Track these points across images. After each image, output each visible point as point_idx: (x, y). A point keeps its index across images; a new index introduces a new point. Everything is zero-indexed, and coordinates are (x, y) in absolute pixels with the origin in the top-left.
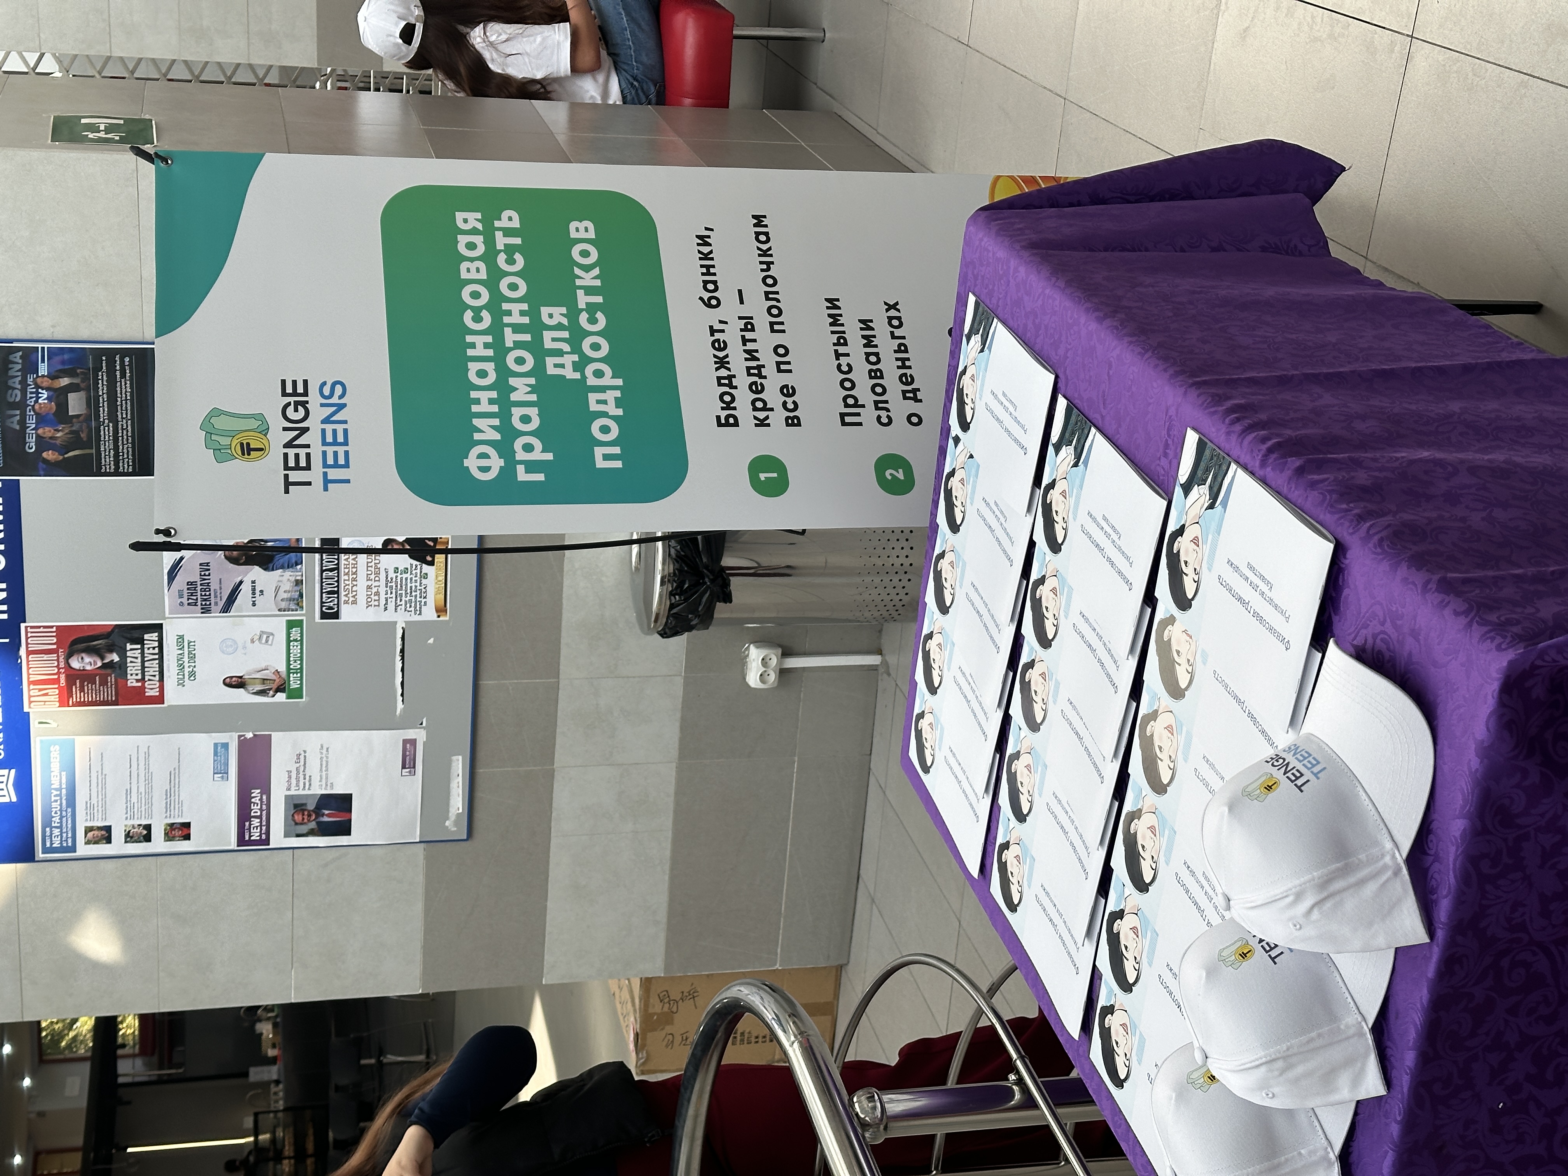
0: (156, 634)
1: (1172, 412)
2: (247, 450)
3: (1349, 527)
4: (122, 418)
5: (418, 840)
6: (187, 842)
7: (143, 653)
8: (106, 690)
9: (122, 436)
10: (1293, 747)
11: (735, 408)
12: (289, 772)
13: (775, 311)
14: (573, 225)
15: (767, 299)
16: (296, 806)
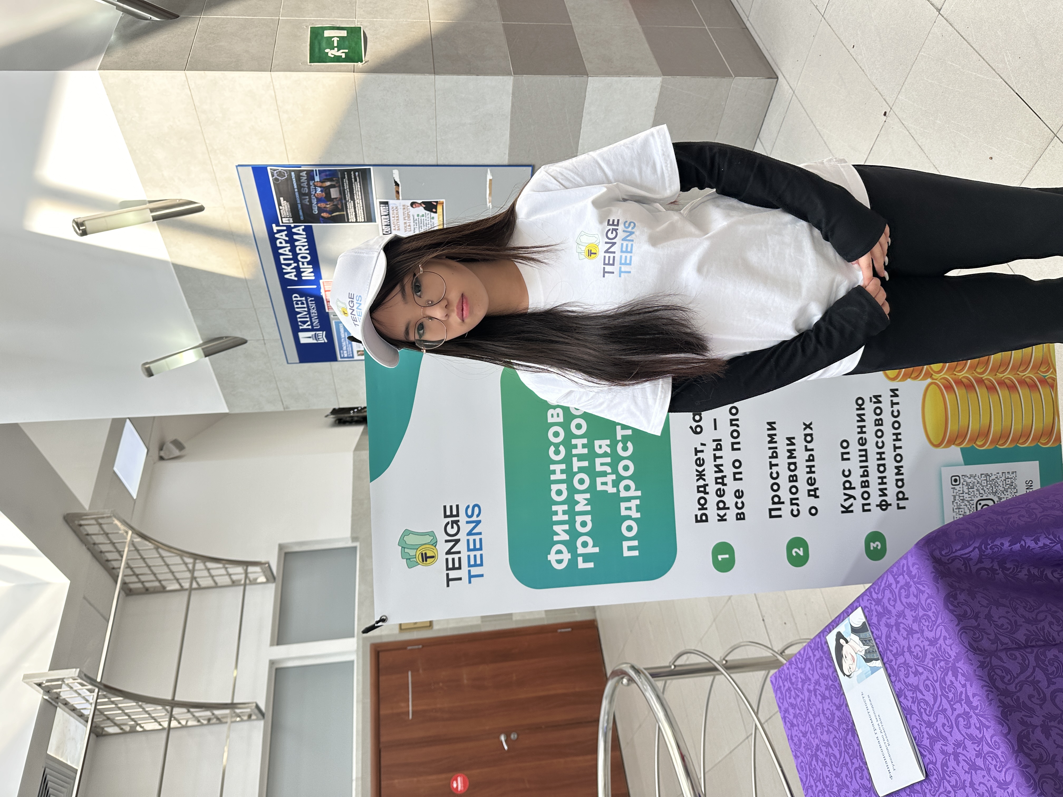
2: (425, 558)
9: (358, 207)
11: (706, 509)
15: (732, 425)
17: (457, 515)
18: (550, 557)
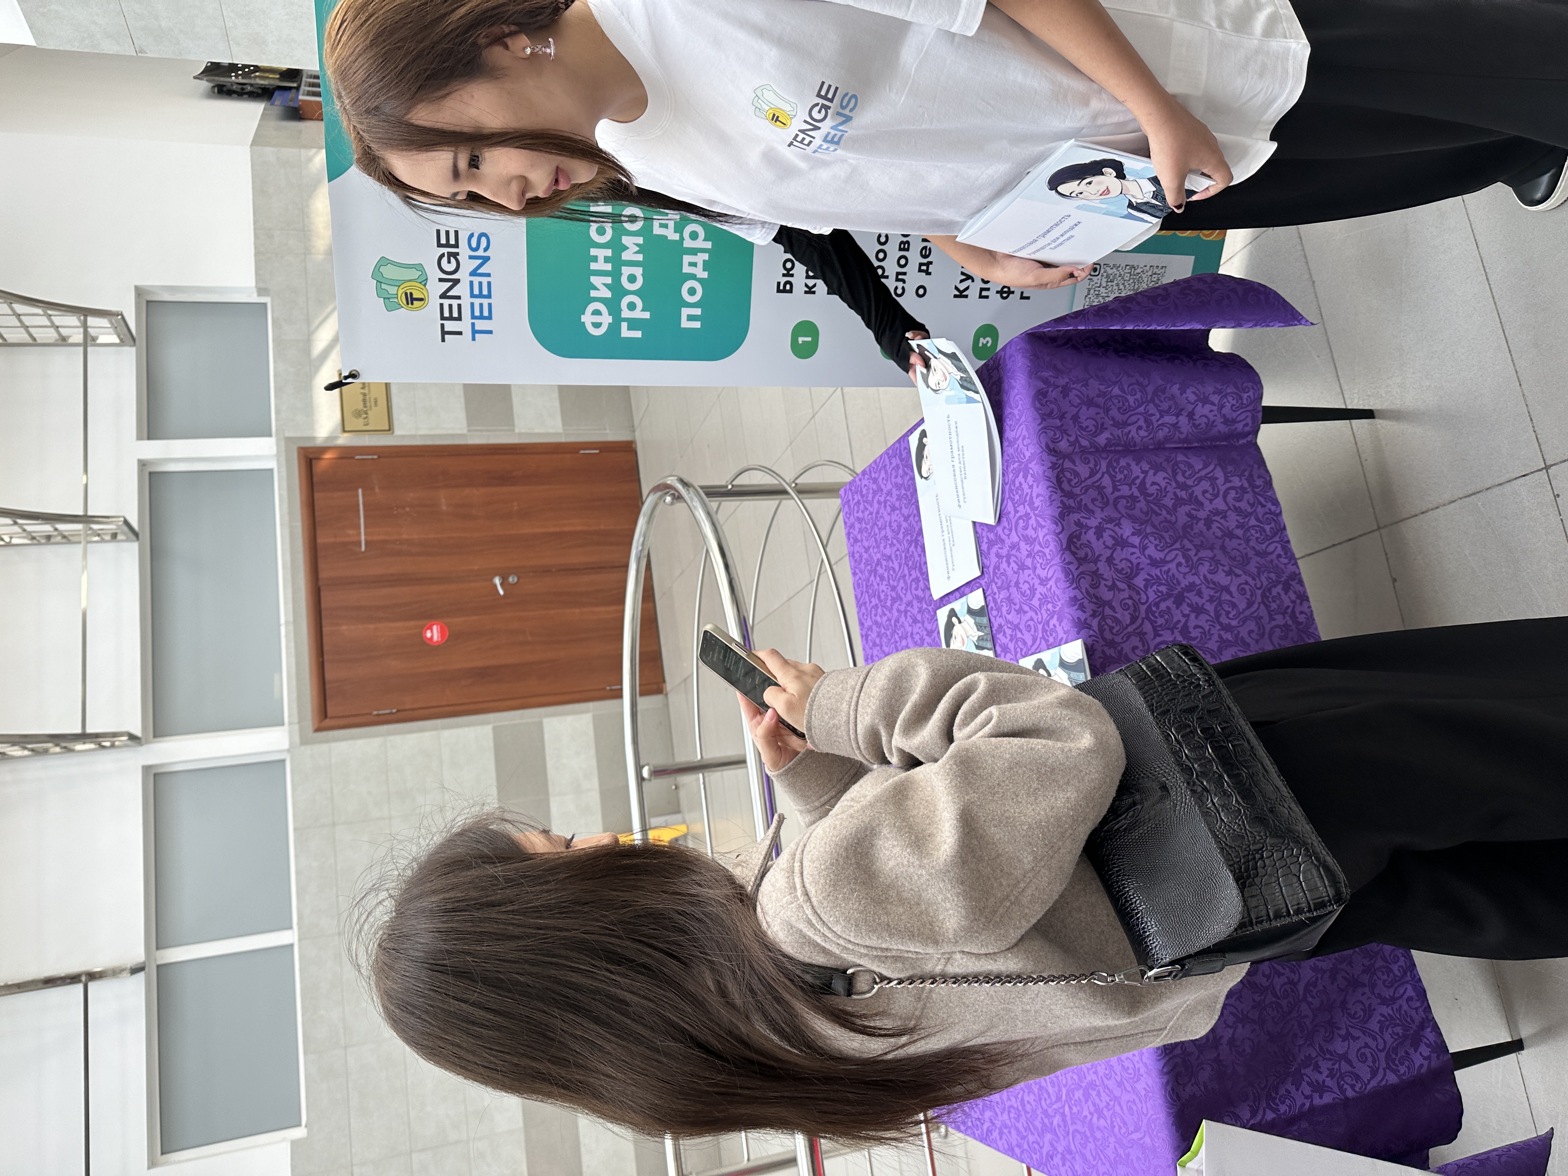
2: (411, 299)
11: (792, 275)
17: (456, 246)
18: (583, 318)
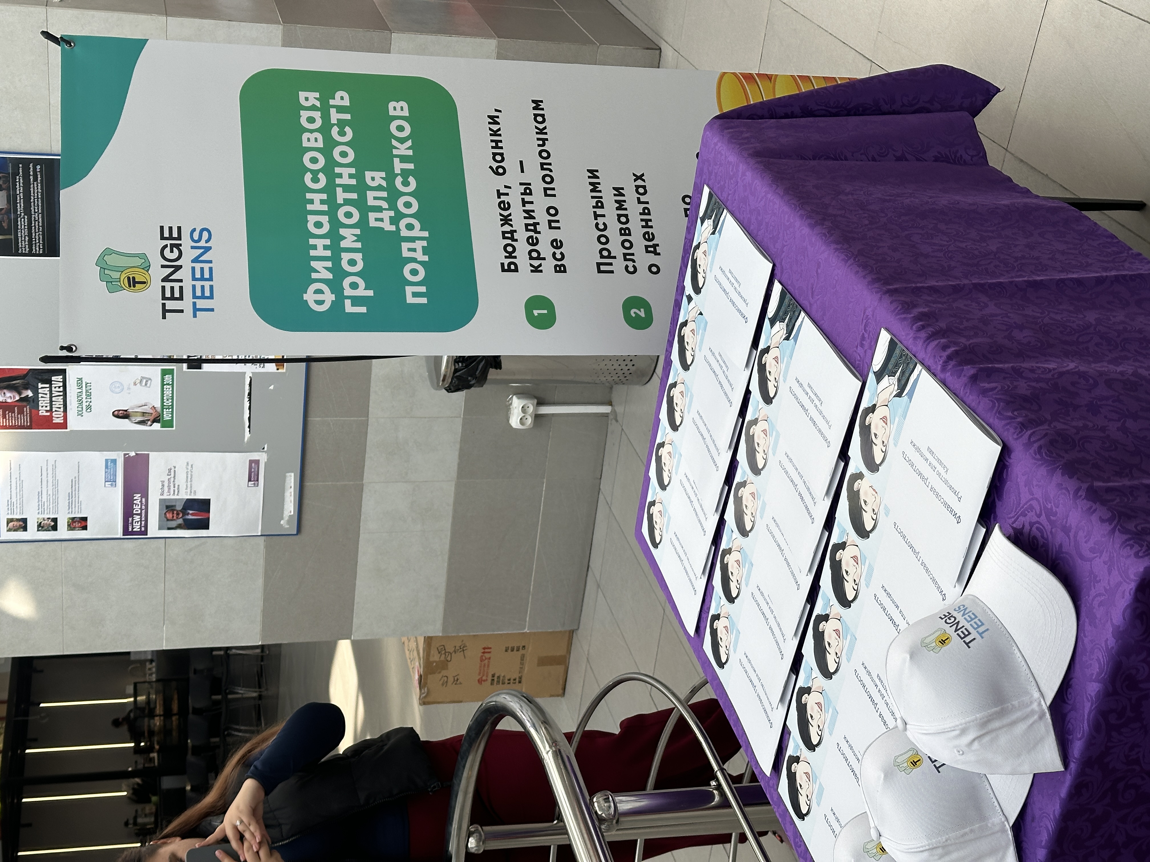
0: (61, 377)
1: (869, 312)
2: (133, 283)
3: (1014, 433)
4: (35, 212)
5: (259, 534)
6: (85, 531)
7: (51, 391)
8: (22, 418)
9: (35, 226)
10: (962, 607)
11: (515, 257)
12: (163, 482)
13: (548, 179)
14: (392, 105)
15: (543, 169)
16: (167, 507)
17: (179, 238)
18: (306, 298)
